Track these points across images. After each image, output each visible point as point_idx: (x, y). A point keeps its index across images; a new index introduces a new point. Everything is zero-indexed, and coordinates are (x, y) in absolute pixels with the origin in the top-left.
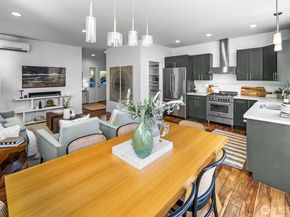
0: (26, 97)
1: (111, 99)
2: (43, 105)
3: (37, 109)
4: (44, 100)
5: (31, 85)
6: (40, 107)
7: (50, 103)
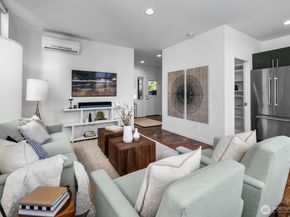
0: (75, 107)
1: (170, 114)
2: (93, 118)
3: (87, 122)
4: (94, 111)
5: (83, 93)
6: (90, 120)
7: (101, 116)
